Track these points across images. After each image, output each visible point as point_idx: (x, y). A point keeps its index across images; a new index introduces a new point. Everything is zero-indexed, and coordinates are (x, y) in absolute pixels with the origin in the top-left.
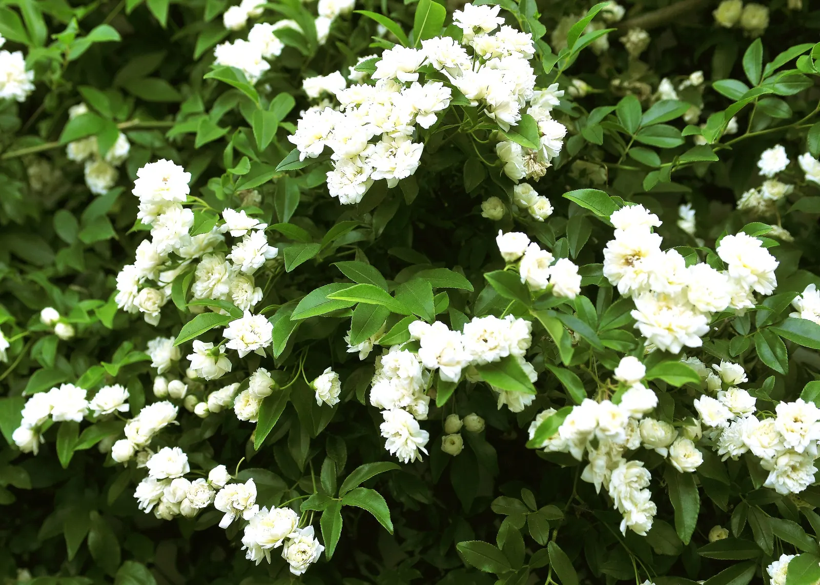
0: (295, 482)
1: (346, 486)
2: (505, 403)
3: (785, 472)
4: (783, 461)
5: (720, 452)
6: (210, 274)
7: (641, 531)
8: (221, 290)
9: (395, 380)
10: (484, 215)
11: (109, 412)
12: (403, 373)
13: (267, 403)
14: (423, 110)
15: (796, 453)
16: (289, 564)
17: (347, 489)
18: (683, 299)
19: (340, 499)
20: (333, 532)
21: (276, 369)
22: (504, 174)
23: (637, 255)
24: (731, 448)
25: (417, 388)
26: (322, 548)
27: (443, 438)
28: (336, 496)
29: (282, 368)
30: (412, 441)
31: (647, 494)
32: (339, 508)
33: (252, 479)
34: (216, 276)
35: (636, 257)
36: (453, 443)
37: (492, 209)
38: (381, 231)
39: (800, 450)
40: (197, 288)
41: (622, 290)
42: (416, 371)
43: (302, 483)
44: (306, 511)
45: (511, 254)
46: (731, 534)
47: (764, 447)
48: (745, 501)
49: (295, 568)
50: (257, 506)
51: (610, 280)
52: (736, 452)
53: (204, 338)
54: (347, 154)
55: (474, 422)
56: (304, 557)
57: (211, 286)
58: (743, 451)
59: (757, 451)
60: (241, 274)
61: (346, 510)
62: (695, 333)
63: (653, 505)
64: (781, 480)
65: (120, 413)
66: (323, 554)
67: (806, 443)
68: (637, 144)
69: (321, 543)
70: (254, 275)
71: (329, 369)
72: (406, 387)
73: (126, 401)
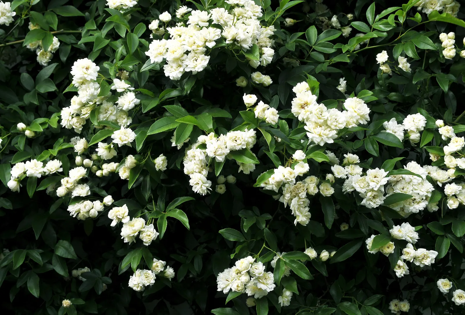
0: (145, 206)
1: (169, 208)
2: (242, 170)
3: (370, 199)
4: (369, 194)
5: (343, 190)
6: (107, 111)
7: (304, 224)
8: (113, 118)
9: (193, 161)
10: (238, 85)
11: (54, 172)
12: (197, 158)
13: (134, 170)
14: (209, 40)
15: (374, 191)
16: (143, 241)
17: (170, 209)
18: (325, 124)
19: (166, 213)
20: (163, 228)
21: (138, 154)
22: (249, 65)
23: (306, 104)
24: (347, 188)
25: (203, 164)
26: (158, 234)
27: (216, 186)
28: (165, 212)
29: (140, 153)
30: (204, 186)
31: (307, 209)
32: (165, 217)
33: (126, 205)
34: (110, 112)
35: (306, 105)
36: (221, 188)
37: (241, 82)
38: (189, 92)
39: (376, 189)
40: (101, 117)
41: (300, 119)
42: (203, 157)
43: (148, 206)
44: (150, 218)
45: (249, 104)
46: (350, 227)
47: (361, 188)
48: (357, 212)
49: (146, 243)
50: (129, 217)
51: (294, 114)
52: (350, 190)
53: (104, 141)
54: (174, 58)
55: (231, 179)
56: (149, 237)
57: (107, 116)
58: (352, 190)
59: (358, 190)
60: (122, 110)
61: (169, 218)
62: (331, 137)
63: (309, 213)
64: (368, 202)
65: (58, 172)
66: (158, 236)
67: (378, 186)
68: (314, 50)
69: (157, 231)
70: (128, 111)
71: (162, 154)
72: (199, 164)
73: (61, 167)
